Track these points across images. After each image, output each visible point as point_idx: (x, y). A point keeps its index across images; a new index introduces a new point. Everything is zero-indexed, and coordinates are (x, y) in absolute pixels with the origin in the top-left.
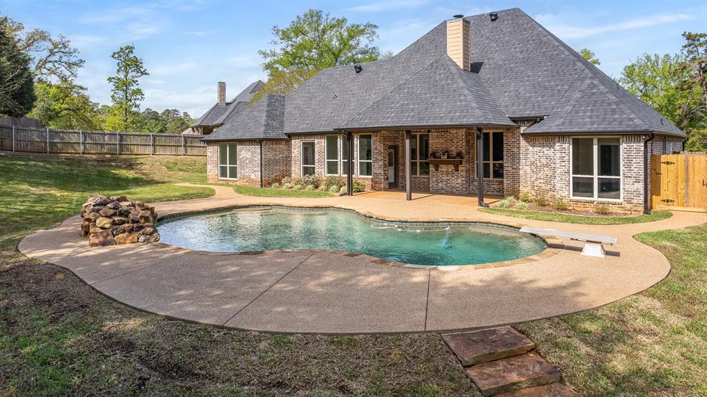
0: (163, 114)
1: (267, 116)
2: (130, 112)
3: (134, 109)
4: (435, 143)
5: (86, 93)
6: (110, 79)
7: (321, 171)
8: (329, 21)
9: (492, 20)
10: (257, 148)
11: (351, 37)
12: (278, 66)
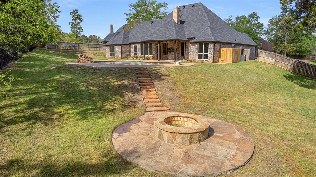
0: (89, 37)
1: (123, 37)
2: (78, 36)
3: (79, 35)
4: (170, 46)
5: (60, 28)
6: (70, 23)
7: (139, 54)
8: (150, 1)
9: (192, 7)
10: (120, 47)
11: (157, 8)
12: (131, 19)
